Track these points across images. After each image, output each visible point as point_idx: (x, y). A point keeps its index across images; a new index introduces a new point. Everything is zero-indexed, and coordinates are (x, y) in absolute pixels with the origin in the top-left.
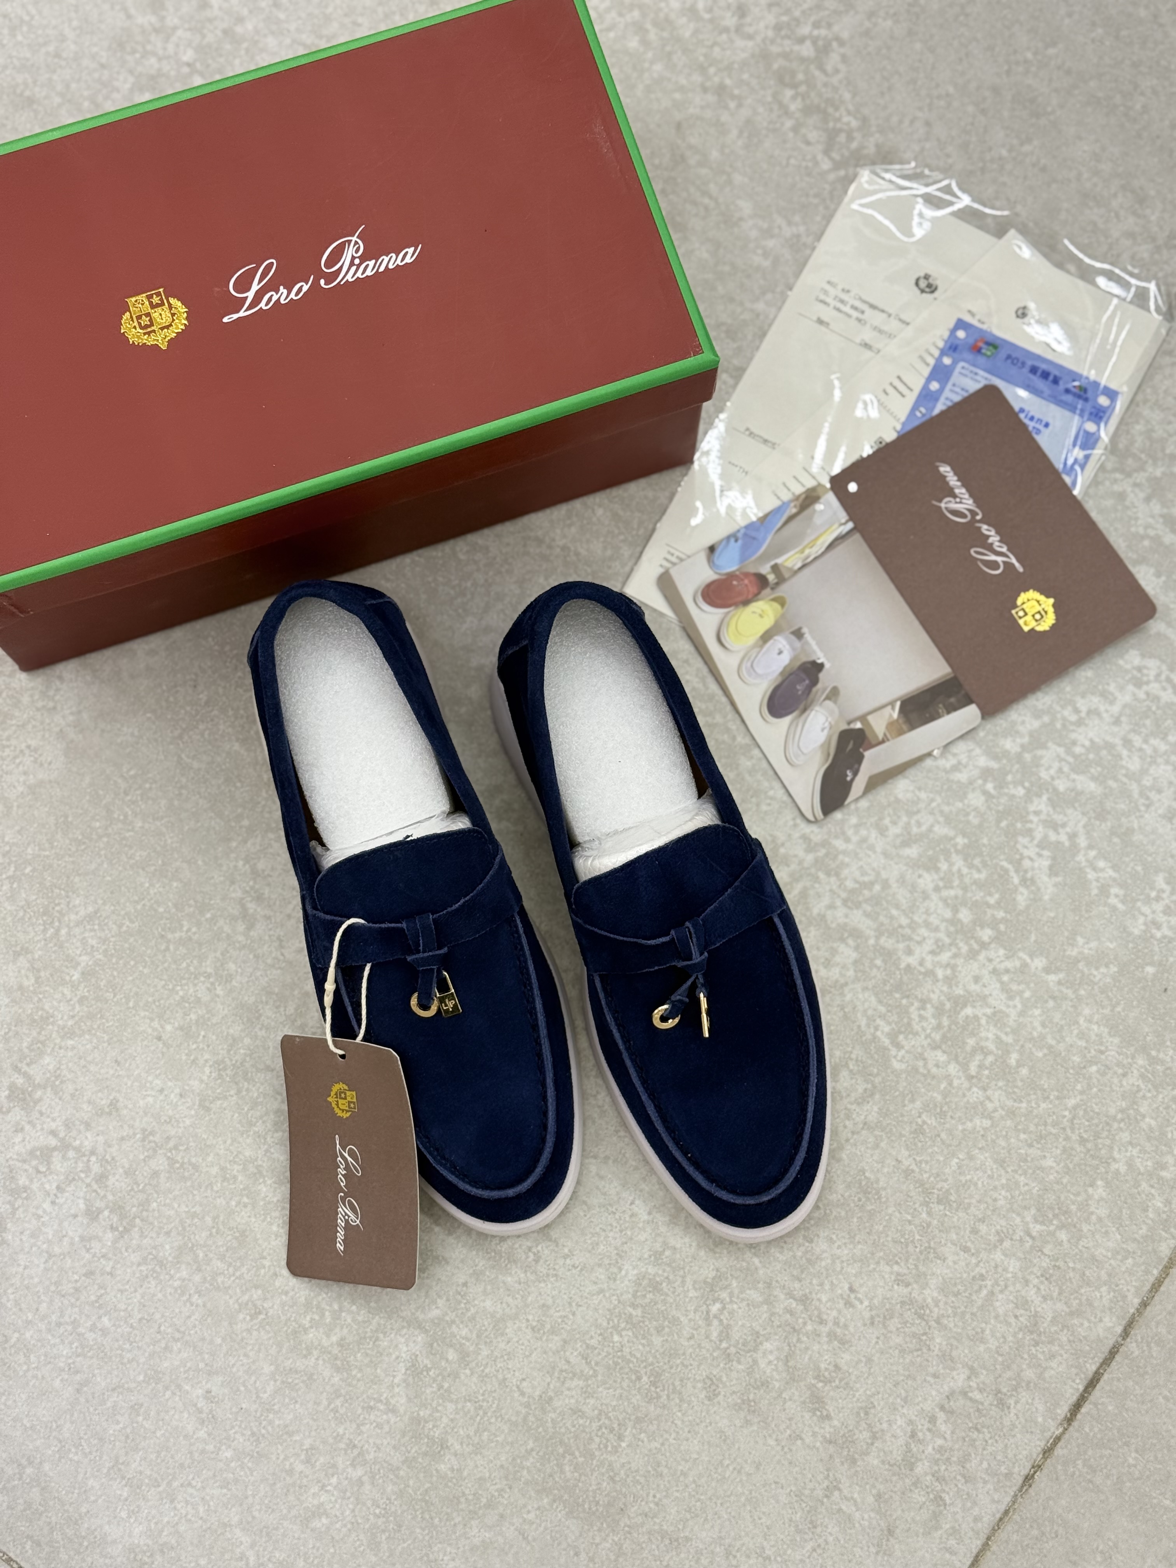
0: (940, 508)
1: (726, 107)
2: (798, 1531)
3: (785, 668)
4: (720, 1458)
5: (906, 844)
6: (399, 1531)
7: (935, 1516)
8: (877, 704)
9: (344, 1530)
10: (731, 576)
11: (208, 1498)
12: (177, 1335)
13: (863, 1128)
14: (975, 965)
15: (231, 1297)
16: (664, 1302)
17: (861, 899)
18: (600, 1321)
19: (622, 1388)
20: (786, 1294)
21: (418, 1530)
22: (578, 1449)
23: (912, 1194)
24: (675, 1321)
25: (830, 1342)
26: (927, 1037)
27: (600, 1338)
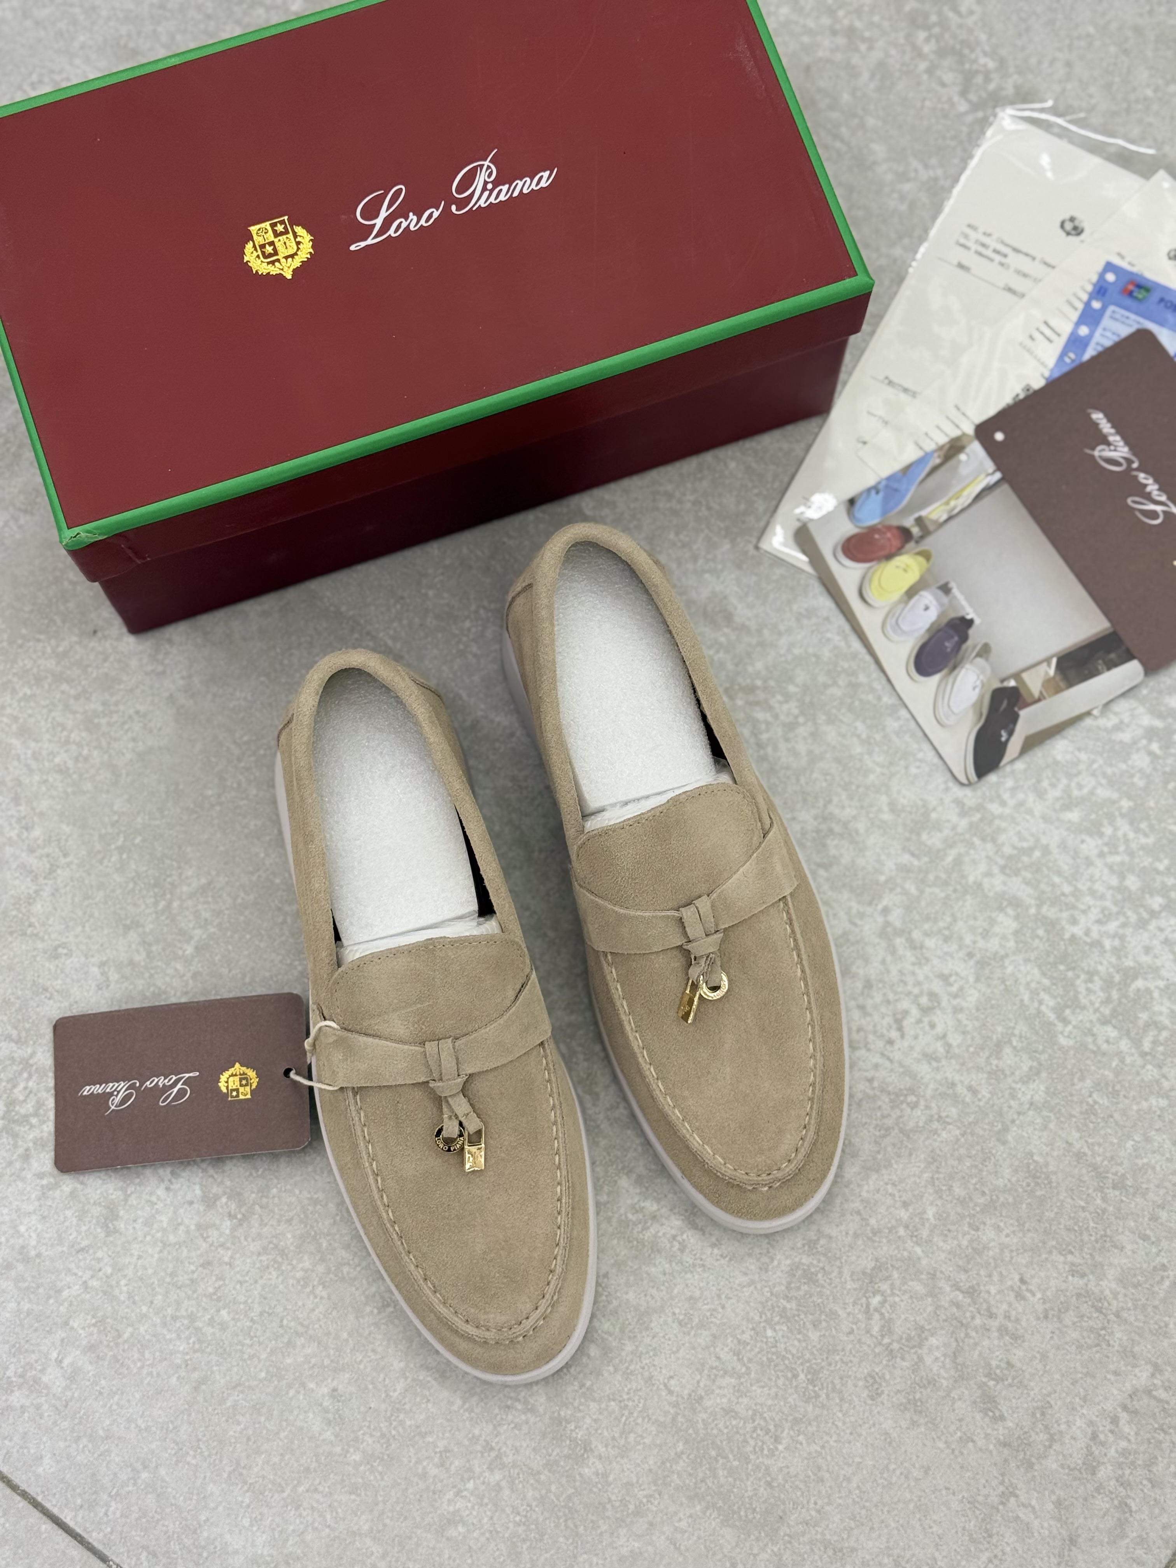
0: (1093, 457)
1: (857, 50)
2: (972, 1540)
3: (932, 625)
4: (886, 1462)
5: (1067, 807)
6: (541, 1540)
7: (1121, 1524)
8: (1031, 661)
9: (483, 1539)
10: (873, 530)
11: (336, 1504)
12: (300, 1329)
13: (1029, 1109)
14: (1146, 935)
15: (357, 1289)
16: (821, 1295)
17: (1020, 865)
18: (751, 1314)
19: (778, 1387)
20: (952, 1286)
21: (561, 1539)
22: (732, 1451)
23: (1086, 1178)
24: (833, 1315)
25: (1001, 1337)
26: (1096, 1011)
27: (752, 1333)
